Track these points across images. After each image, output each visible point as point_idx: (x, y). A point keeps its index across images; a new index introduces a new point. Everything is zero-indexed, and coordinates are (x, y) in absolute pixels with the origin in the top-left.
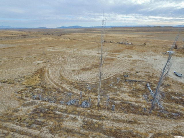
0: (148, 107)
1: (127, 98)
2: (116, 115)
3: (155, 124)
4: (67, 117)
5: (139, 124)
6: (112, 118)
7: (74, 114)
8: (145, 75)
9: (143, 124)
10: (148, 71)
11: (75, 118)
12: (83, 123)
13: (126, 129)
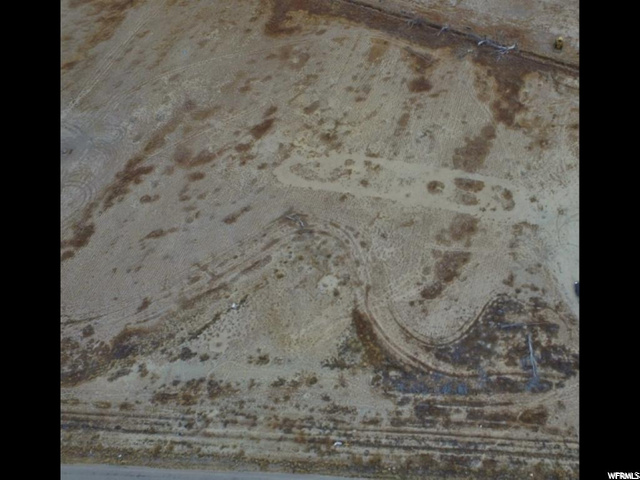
3: (526, 401)
13: (503, 411)
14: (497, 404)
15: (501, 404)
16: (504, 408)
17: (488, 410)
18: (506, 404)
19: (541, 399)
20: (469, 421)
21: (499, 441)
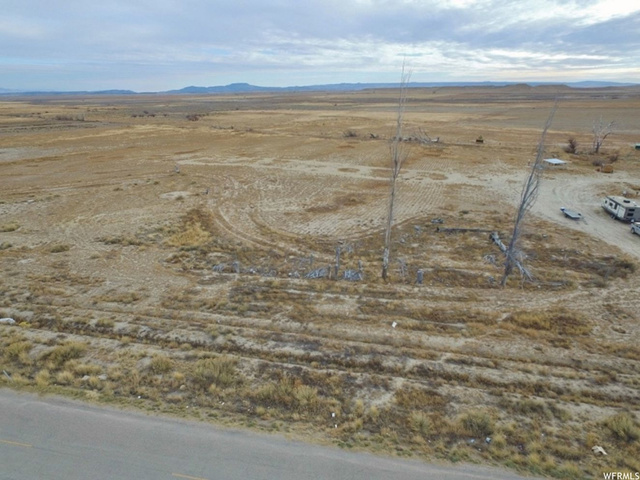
0: (497, 275)
1: (448, 262)
2: (429, 290)
3: (515, 299)
4: (318, 297)
5: (482, 301)
6: (420, 295)
7: (332, 293)
8: (487, 218)
9: (488, 300)
10: (493, 208)
11: (337, 298)
12: (358, 305)
13: (454, 309)
14: (436, 298)
15: (448, 299)
16: (458, 304)
17: (415, 304)
18: (459, 299)
19: (555, 300)
20: (362, 316)
21: (449, 355)
